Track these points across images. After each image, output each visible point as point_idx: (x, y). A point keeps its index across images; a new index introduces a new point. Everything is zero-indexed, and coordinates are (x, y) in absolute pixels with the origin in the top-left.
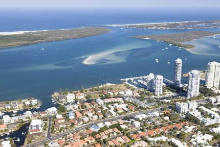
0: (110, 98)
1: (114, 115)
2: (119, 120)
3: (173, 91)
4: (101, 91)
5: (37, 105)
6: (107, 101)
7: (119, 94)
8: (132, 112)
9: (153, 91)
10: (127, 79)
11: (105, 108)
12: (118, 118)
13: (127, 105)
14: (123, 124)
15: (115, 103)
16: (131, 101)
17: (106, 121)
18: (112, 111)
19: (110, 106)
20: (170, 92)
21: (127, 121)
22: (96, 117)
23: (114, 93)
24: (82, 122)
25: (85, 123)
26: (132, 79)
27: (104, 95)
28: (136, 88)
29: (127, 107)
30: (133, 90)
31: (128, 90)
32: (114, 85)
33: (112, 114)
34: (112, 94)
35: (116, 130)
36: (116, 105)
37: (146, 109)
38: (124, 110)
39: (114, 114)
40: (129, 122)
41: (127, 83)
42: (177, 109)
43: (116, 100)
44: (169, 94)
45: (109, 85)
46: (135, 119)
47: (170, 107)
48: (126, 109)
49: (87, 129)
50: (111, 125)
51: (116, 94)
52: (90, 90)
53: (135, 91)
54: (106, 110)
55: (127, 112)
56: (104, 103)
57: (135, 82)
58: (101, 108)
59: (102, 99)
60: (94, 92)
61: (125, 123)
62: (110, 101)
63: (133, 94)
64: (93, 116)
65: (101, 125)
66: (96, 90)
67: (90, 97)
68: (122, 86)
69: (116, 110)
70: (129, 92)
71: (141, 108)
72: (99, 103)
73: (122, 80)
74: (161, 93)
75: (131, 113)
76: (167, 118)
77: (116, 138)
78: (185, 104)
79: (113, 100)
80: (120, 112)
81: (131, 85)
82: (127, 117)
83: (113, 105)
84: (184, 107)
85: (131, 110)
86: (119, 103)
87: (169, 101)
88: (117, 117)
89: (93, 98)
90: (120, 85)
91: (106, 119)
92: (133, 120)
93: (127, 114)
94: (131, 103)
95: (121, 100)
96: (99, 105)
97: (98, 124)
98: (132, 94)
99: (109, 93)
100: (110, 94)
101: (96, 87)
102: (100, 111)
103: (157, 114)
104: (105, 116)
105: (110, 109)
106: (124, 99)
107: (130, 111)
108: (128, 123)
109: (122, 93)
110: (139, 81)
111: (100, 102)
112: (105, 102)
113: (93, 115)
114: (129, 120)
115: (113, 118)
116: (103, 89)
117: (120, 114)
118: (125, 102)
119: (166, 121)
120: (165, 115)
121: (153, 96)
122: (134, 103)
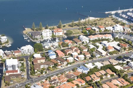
2: (111, 60)
4: (84, 27)
6: (93, 38)
7: (106, 30)
8: (126, 52)
10: (113, 12)
11: (92, 46)
12: (110, 58)
13: (118, 42)
14: (117, 65)
15: (103, 40)
16: (122, 38)
17: (96, 61)
18: (100, 49)
19: (98, 44)
21: (121, 62)
22: (82, 57)
23: (100, 29)
24: (65, 63)
25: (70, 64)
26: (120, 12)
27: (87, 32)
28: (126, 22)
29: (119, 45)
30: (123, 24)
31: (117, 25)
32: (98, 19)
33: (102, 53)
34: (97, 30)
35: (109, 71)
36: (105, 42)
38: (115, 48)
39: (104, 53)
41: (114, 16)
43: (104, 37)
46: (131, 59)
48: (118, 48)
51: (103, 29)
52: (70, 26)
53: (126, 26)
54: (94, 48)
55: (119, 51)
56: (89, 40)
57: (124, 16)
58: (87, 46)
60: (74, 27)
61: (119, 64)
62: (96, 38)
63: (124, 30)
64: (79, 56)
65: (90, 66)
66: (76, 25)
67: (71, 33)
68: (108, 21)
69: (106, 49)
70: (119, 28)
72: (83, 41)
73: (107, 13)
75: (124, 52)
77: (110, 81)
79: (100, 37)
81: (120, 19)
82: (120, 57)
83: (101, 43)
85: (125, 49)
86: (108, 40)
88: (107, 57)
89: (75, 35)
90: (105, 19)
92: (128, 60)
93: (120, 53)
94: (123, 40)
96: (83, 43)
97: (86, 65)
98: (122, 30)
99: (93, 28)
100: (95, 30)
101: (77, 22)
102: (86, 50)
104: (93, 56)
105: (98, 47)
106: (113, 36)
107: (123, 50)
108: (123, 64)
109: (110, 28)
110: (129, 14)
111: (85, 39)
112: (91, 39)
114: (124, 61)
115: (103, 58)
116: (85, 24)
117: (111, 53)
118: (115, 39)
122: (127, 40)
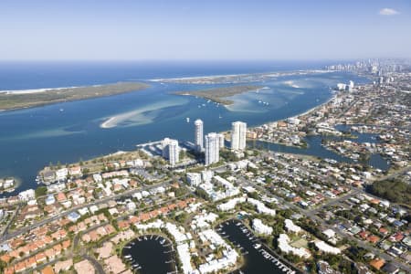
0: (114, 171)
1: (108, 195)
2: (110, 202)
3: (192, 158)
4: (107, 162)
5: (11, 187)
6: (106, 175)
7: (126, 165)
8: (133, 189)
9: (167, 158)
10: (144, 145)
11: (101, 185)
12: (112, 199)
13: (130, 179)
16: (137, 174)
17: (94, 205)
18: (107, 189)
19: (107, 183)
20: (189, 159)
21: (120, 203)
22: (82, 200)
23: (120, 164)
24: (61, 208)
25: (65, 209)
26: (151, 144)
27: (107, 168)
28: (151, 155)
29: (129, 182)
30: (146, 158)
31: (139, 159)
32: (125, 153)
34: (117, 165)
35: (102, 216)
36: (115, 181)
37: (151, 183)
38: (123, 186)
39: (109, 193)
40: (123, 203)
41: (142, 150)
42: (187, 181)
43: (118, 174)
44: (187, 161)
45: (120, 153)
46: (132, 198)
47: (181, 179)
48: (127, 185)
49: (64, 218)
50: (97, 209)
51: (123, 165)
52: (93, 162)
53: (148, 159)
54: (100, 188)
55: (126, 189)
56: (102, 178)
57: (153, 148)
58: (96, 186)
59: (102, 173)
60: (97, 163)
61: (116, 207)
62: (111, 176)
63: (144, 164)
64: (79, 199)
65: (83, 211)
66: (102, 161)
67: (88, 171)
68: (135, 154)
69: (113, 188)
70: (139, 162)
71: (147, 182)
72: (96, 180)
73: (138, 146)
74: (177, 161)
75: (131, 190)
76: (172, 194)
77: (96, 228)
78: (197, 174)
80: (116, 189)
81: (146, 152)
82: (123, 197)
83: (111, 182)
84: (195, 178)
86: (121, 177)
87: (182, 171)
88: (111, 197)
90: (132, 153)
91: (96, 201)
92: (129, 200)
93: (126, 192)
94: (136, 176)
95: (125, 173)
96: (95, 182)
97: (79, 210)
99: (115, 164)
100: (115, 166)
102: (92, 191)
103: (161, 189)
104: (95, 198)
105: (105, 186)
106: (129, 172)
107: (131, 188)
109: (130, 163)
110: (158, 146)
111: (98, 177)
112: (104, 177)
113: (81, 197)
114: (124, 201)
116: (110, 159)
117: (116, 193)
118: (131, 175)
119: (170, 198)
120: (171, 190)
121: (167, 166)
122: (140, 175)
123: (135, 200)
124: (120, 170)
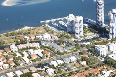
0: (26, 43)
1: (27, 62)
2: (31, 68)
3: (95, 32)
4: (17, 36)
6: (21, 46)
7: (36, 39)
9: (73, 33)
10: (47, 21)
11: (18, 55)
12: (32, 66)
13: (43, 50)
14: (36, 72)
15: (30, 48)
16: (48, 46)
17: (18, 70)
18: (25, 58)
19: (24, 53)
20: (92, 33)
21: (40, 69)
22: (7, 66)
23: (30, 37)
26: (53, 20)
27: (19, 41)
28: (55, 30)
29: (42, 53)
30: (52, 33)
31: (46, 33)
32: (32, 28)
33: (25, 61)
34: (28, 38)
36: (31, 51)
37: (63, 54)
38: (38, 56)
40: (43, 69)
41: (46, 25)
42: (95, 52)
43: (31, 45)
44: (91, 35)
45: (26, 28)
46: (49, 66)
47: (89, 51)
48: (41, 55)
50: (22, 74)
51: (33, 38)
52: (5, 35)
53: (55, 34)
54: (19, 57)
55: (41, 58)
56: (18, 49)
57: (55, 24)
58: (15, 55)
59: (16, 45)
60: (9, 37)
62: (25, 47)
63: (52, 37)
64: (4, 65)
65: (11, 75)
66: (12, 34)
68: (41, 29)
69: (30, 57)
70: (47, 36)
71: (58, 53)
72: (13, 50)
73: (41, 22)
74: (82, 35)
75: (46, 59)
76: (84, 63)
78: (104, 46)
79: (28, 45)
80: (34, 58)
81: (51, 28)
82: (40, 64)
83: (27, 52)
84: (103, 49)
86: (34, 48)
87: (89, 43)
88: (30, 64)
89: (8, 44)
90: (38, 28)
91: (18, 67)
92: (47, 67)
93: (42, 60)
94: (48, 48)
95: (37, 45)
96: (12, 52)
97: (7, 74)
98: (50, 38)
99: (25, 37)
100: (26, 39)
102: (12, 59)
103: (74, 59)
104: (17, 64)
105: (23, 55)
106: (40, 44)
107: (46, 57)
108: (41, 71)
109: (39, 37)
110: (60, 22)
111: (14, 48)
112: (20, 48)
113: (4, 63)
115: (26, 65)
116: (19, 33)
117: (34, 61)
118: (42, 47)
119: (83, 66)
120: (83, 60)
121: (73, 39)
122: (51, 47)
123: (52, 67)
124: (31, 42)
